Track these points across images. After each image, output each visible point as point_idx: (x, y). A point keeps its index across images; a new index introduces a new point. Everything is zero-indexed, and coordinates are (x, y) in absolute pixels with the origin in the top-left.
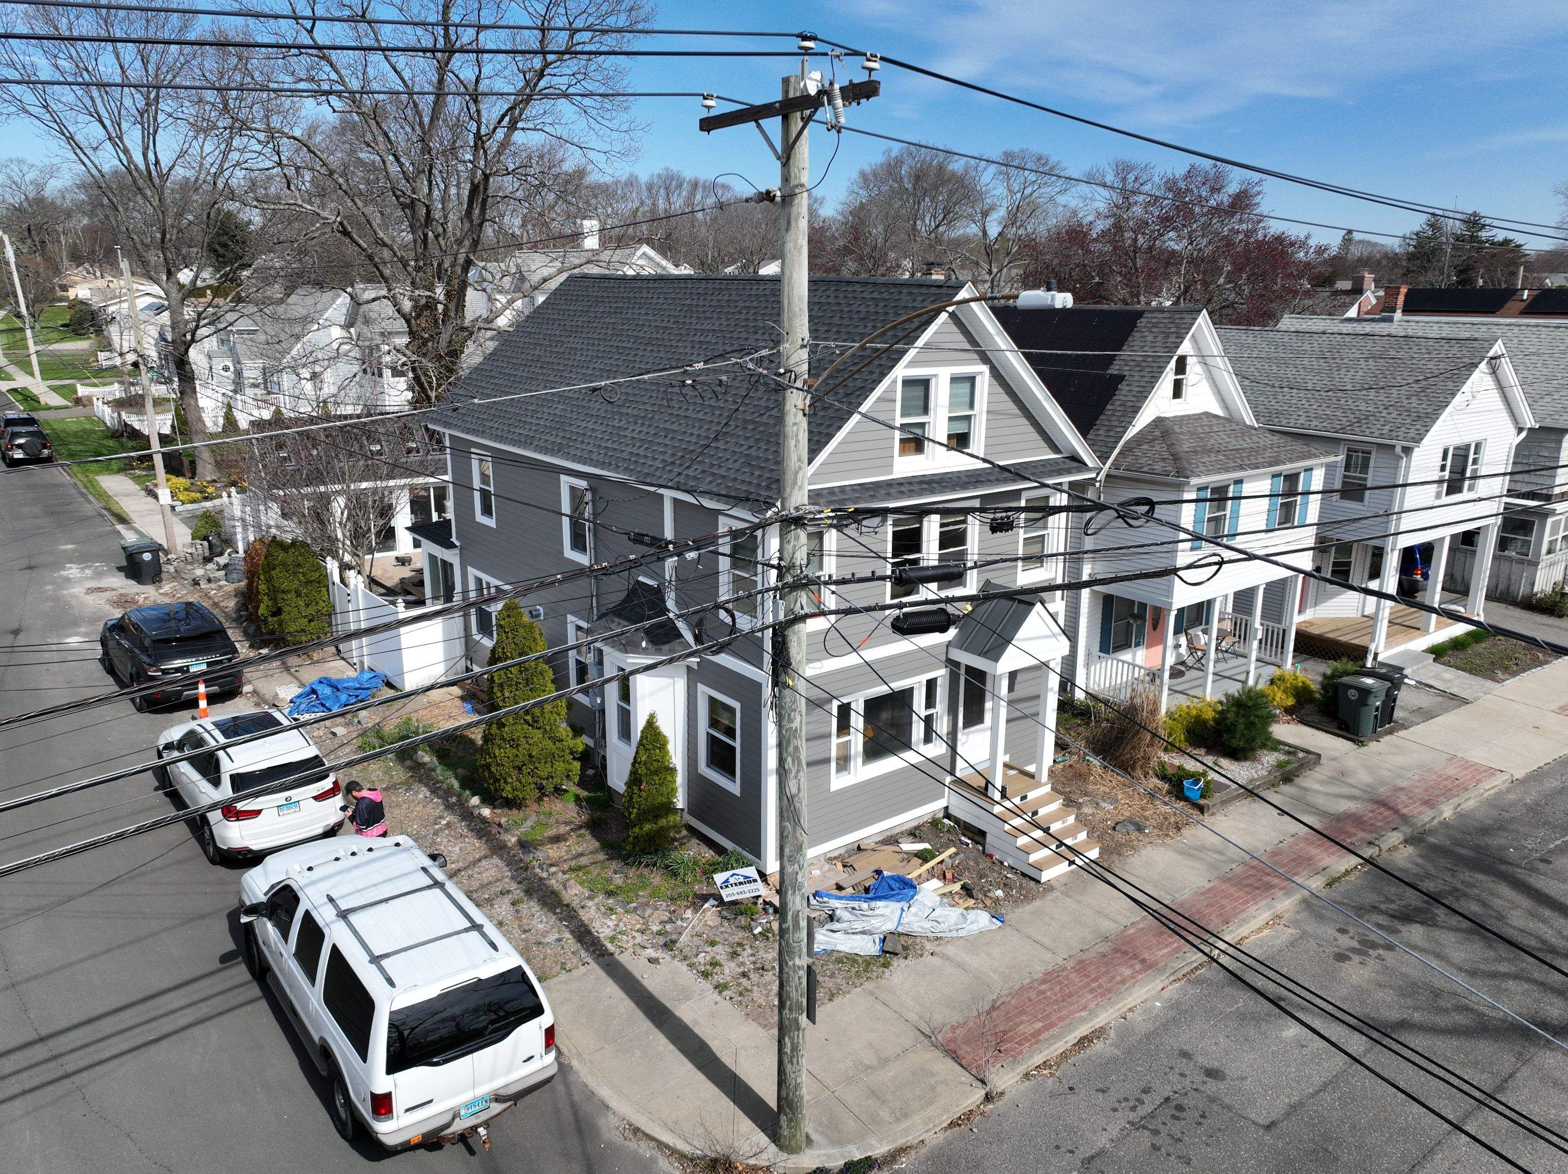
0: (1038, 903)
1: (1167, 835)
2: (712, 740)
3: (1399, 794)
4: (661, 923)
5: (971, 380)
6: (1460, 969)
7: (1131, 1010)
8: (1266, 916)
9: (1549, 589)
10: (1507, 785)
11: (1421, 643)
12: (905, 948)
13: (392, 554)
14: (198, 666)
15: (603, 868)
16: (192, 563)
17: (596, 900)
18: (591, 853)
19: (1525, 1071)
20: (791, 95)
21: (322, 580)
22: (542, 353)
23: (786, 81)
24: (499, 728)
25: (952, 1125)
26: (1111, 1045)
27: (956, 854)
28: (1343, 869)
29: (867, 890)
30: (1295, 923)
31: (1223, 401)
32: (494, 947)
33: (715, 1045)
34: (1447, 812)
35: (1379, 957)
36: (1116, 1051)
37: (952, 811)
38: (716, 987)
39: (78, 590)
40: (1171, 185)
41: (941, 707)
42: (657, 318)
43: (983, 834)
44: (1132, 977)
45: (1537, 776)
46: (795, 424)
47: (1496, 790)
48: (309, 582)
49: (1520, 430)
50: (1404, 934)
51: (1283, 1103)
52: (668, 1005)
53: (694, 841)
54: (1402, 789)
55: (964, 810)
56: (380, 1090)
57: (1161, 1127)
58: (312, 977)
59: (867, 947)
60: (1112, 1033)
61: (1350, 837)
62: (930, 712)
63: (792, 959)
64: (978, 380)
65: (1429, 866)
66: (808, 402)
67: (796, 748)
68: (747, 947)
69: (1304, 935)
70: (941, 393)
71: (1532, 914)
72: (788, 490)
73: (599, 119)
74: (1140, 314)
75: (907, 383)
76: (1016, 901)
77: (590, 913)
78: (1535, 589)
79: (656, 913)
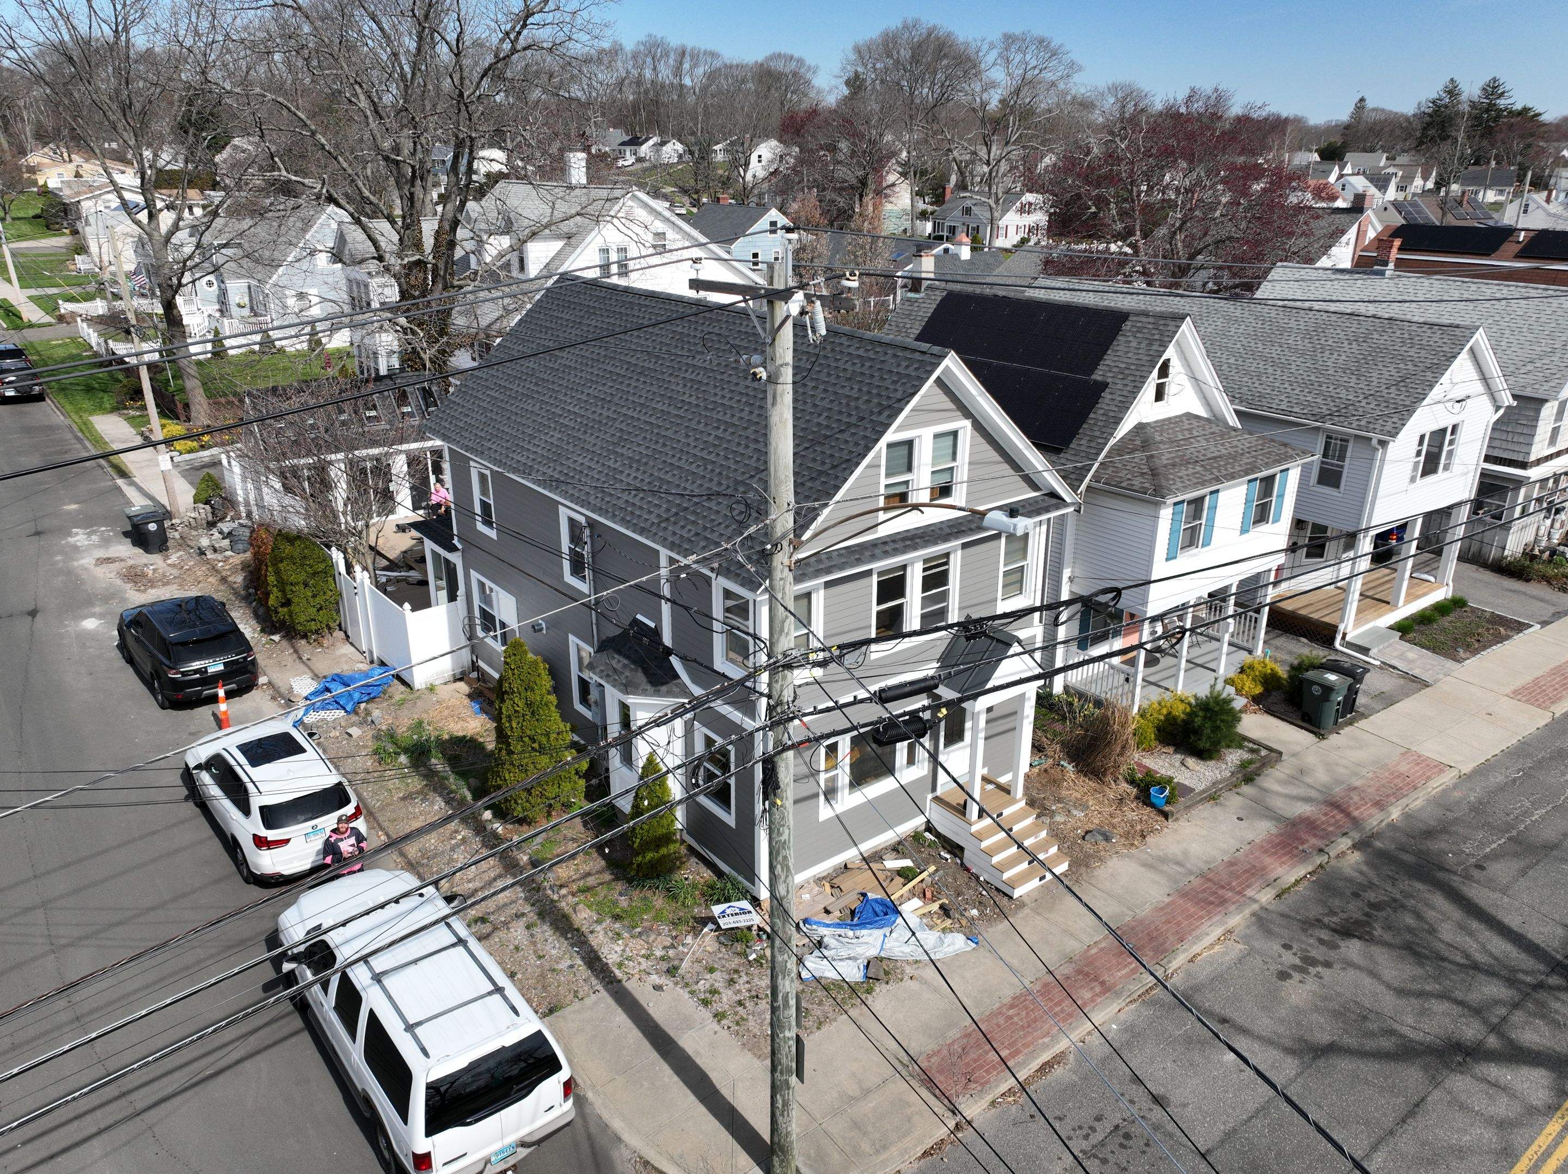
0: (1010, 920)
1: (1132, 844)
3: (1352, 794)
4: (664, 948)
5: (955, 434)
6: (1389, 986)
8: (1218, 932)
9: (1519, 552)
10: (1454, 781)
11: (1389, 618)
12: (887, 973)
14: (215, 666)
15: (609, 889)
16: (196, 528)
17: (604, 925)
18: (598, 872)
19: (1436, 1095)
21: (329, 570)
25: (926, 1154)
26: (1070, 1070)
27: (936, 871)
28: (1293, 880)
29: (853, 913)
30: (1246, 939)
31: (1207, 402)
32: (516, 1013)
33: (715, 1077)
34: (1395, 814)
35: (1318, 976)
36: (1074, 1078)
37: (933, 825)
38: (715, 1016)
39: (87, 561)
40: (1172, 111)
42: (649, 343)
43: (960, 849)
44: (1092, 1000)
45: (1483, 770)
46: (782, 579)
47: (1443, 788)
48: (315, 574)
49: (1498, 408)
50: (1343, 950)
51: (1219, 1130)
52: (672, 1034)
53: (694, 860)
54: (1355, 788)
55: (944, 825)
56: (420, 1151)
57: (1110, 1156)
58: (353, 1034)
59: (853, 973)
60: (1071, 1057)
61: (1303, 843)
63: (783, 1032)
64: (961, 435)
65: (1372, 874)
67: (785, 858)
68: (742, 974)
69: (1251, 952)
70: (924, 451)
71: (1462, 927)
74: (1125, 316)
75: (892, 447)
76: (990, 920)
77: (599, 939)
78: (1506, 553)
79: (659, 938)
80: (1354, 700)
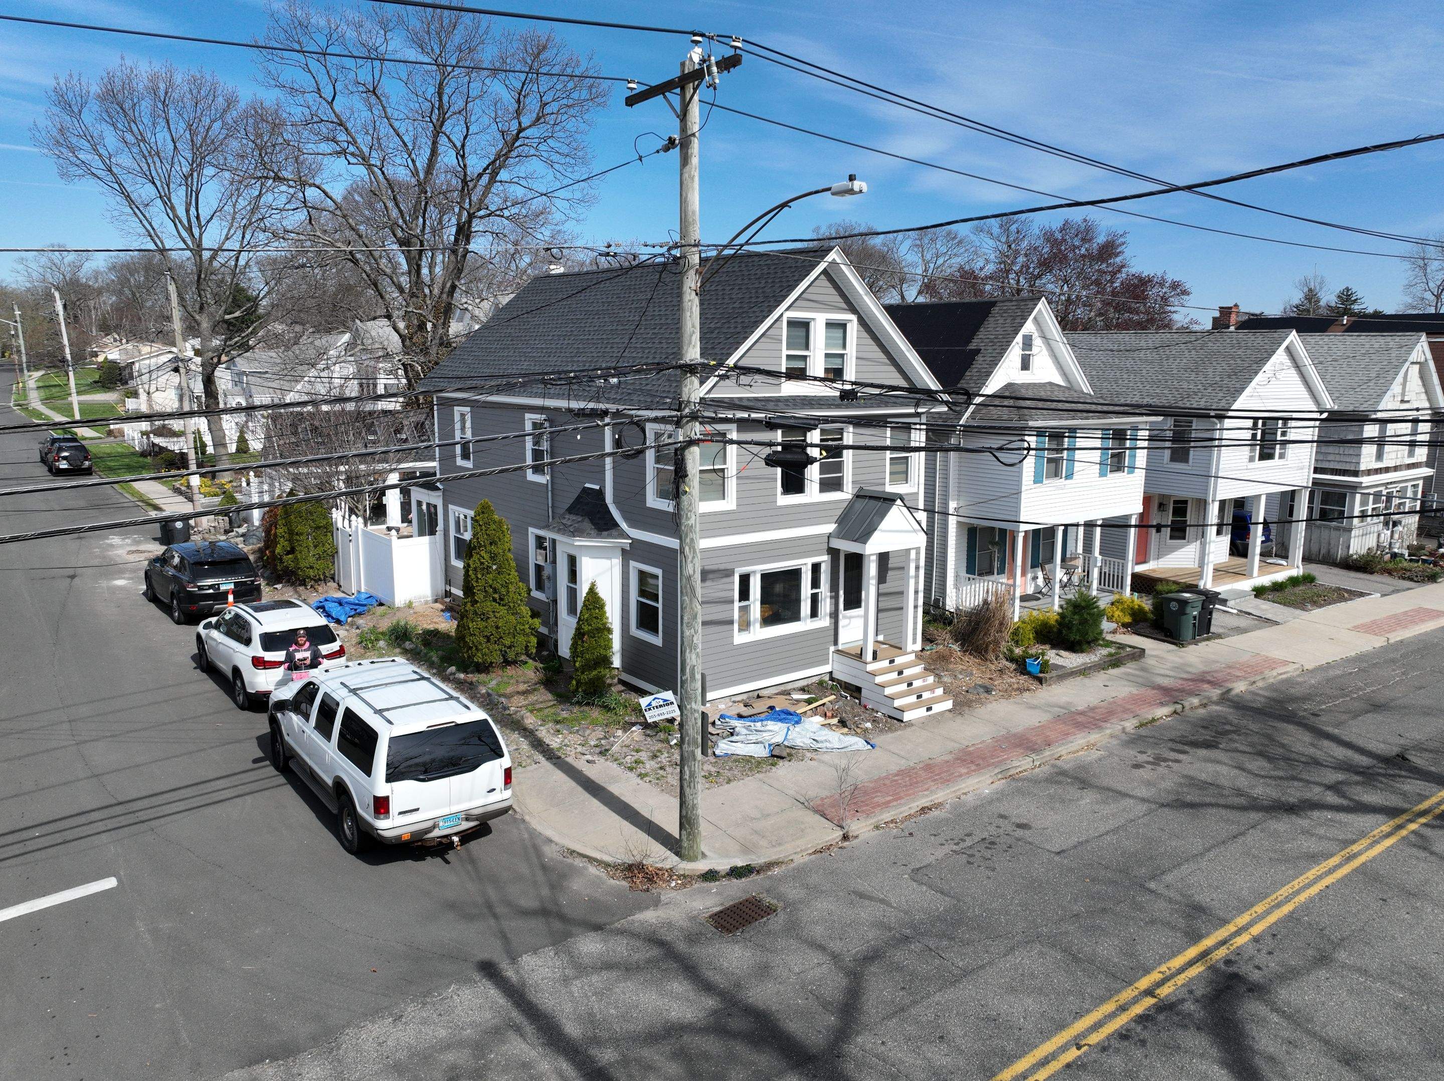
0: (899, 733)
1: (1010, 696)
2: (641, 606)
3: (1206, 675)
4: (597, 739)
5: (843, 326)
7: (965, 794)
8: (1082, 742)
9: (1364, 551)
10: (1298, 673)
11: (1246, 585)
12: (790, 755)
14: (227, 585)
15: (554, 708)
16: (214, 535)
17: (547, 726)
18: (547, 701)
20: (686, 72)
21: (328, 528)
22: (512, 331)
23: (681, 62)
24: (472, 606)
25: (815, 852)
26: (946, 812)
27: (836, 701)
28: (1156, 716)
30: (1105, 748)
31: (1064, 375)
33: (637, 806)
34: (1243, 686)
35: (1168, 766)
36: (949, 815)
37: (835, 676)
38: (639, 775)
39: (121, 552)
41: (824, 589)
43: (858, 690)
44: (968, 773)
45: (1324, 667)
47: (1289, 675)
48: (318, 528)
49: (1322, 410)
50: (1192, 754)
51: (1075, 840)
52: (603, 785)
53: (627, 691)
55: (845, 672)
56: (381, 793)
57: (976, 853)
58: (328, 736)
59: (760, 752)
60: (948, 806)
62: (815, 591)
64: (849, 326)
66: (699, 285)
68: (664, 753)
69: (1112, 755)
70: (818, 333)
72: (685, 348)
73: (563, 171)
74: (993, 304)
75: (792, 323)
76: (881, 731)
77: (544, 733)
78: (1351, 552)
79: (594, 734)
80: (1210, 620)
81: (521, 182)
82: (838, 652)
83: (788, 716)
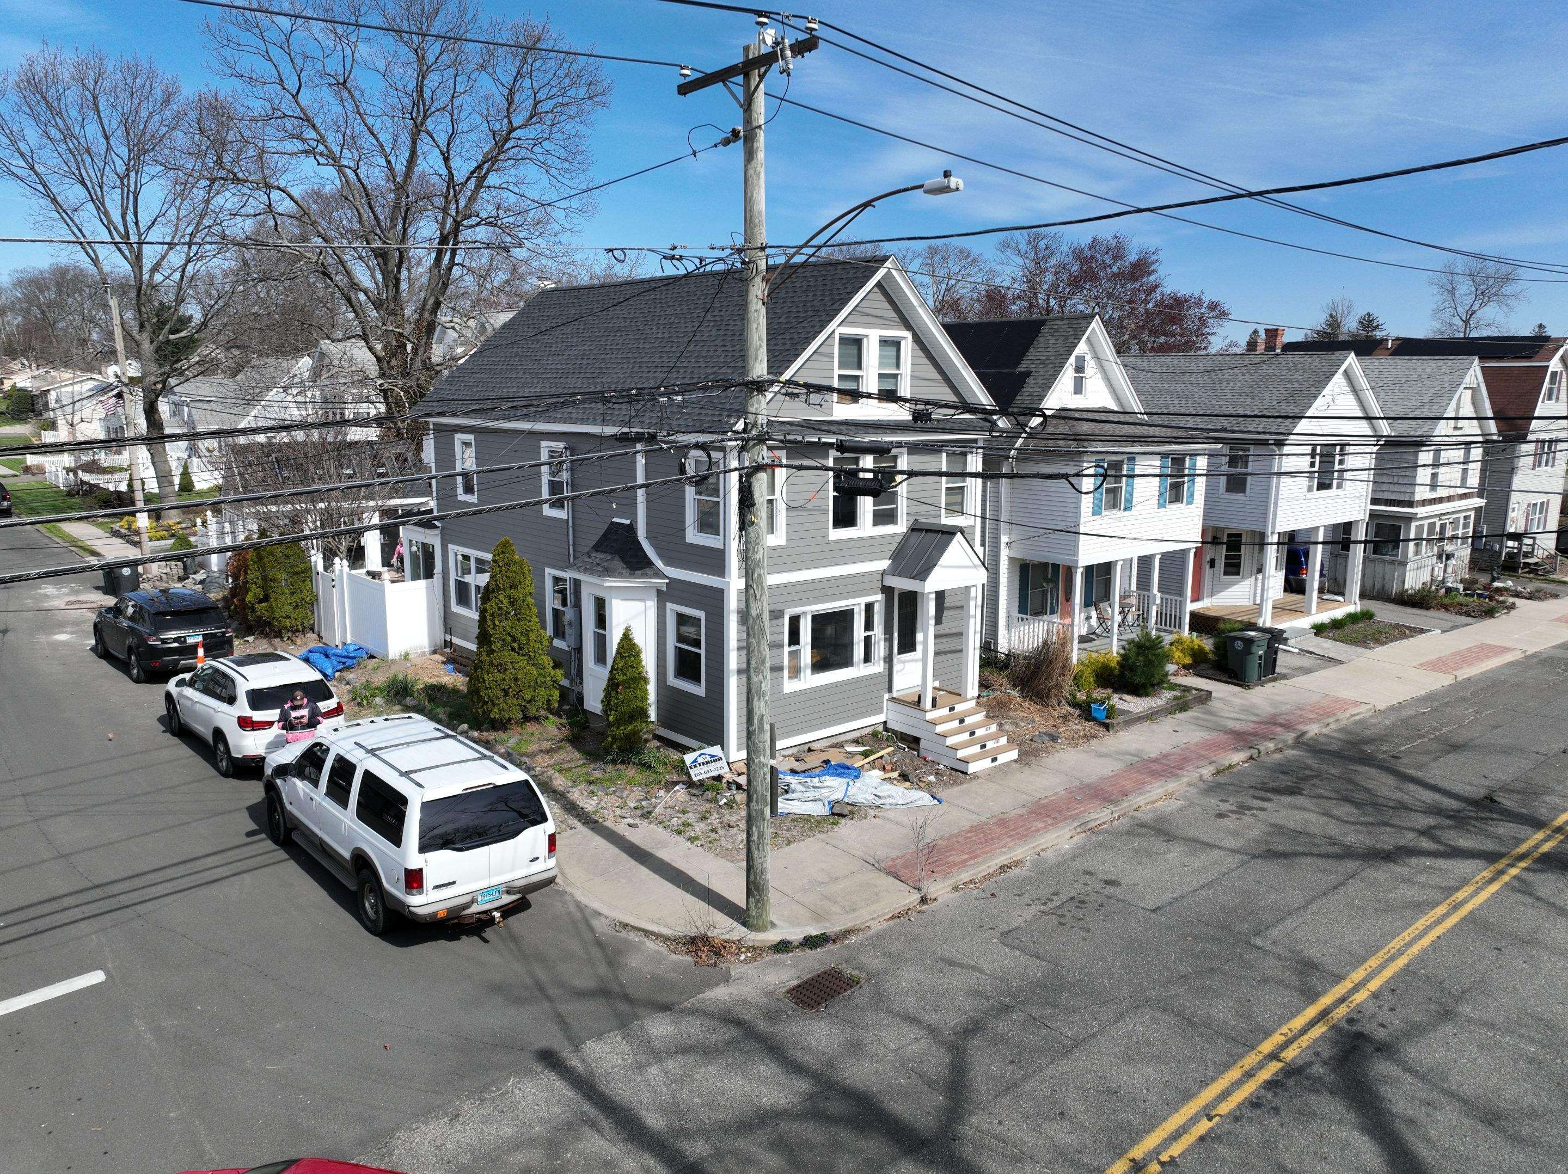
0: (965, 786)
1: (1077, 744)
2: (680, 653)
3: (1277, 718)
4: (637, 800)
5: (896, 344)
7: (1044, 850)
8: (1160, 792)
9: (1418, 586)
10: (1371, 713)
11: (1304, 623)
12: (851, 813)
13: (363, 571)
14: (194, 638)
15: (584, 768)
16: (167, 582)
17: (579, 788)
18: (576, 759)
20: (751, 57)
21: (307, 573)
22: (519, 350)
23: (747, 49)
24: (488, 655)
25: (893, 917)
26: (1027, 870)
27: (894, 753)
28: (1226, 763)
30: (1185, 797)
31: (1118, 399)
32: (505, 768)
33: (691, 873)
34: (1317, 729)
35: (1253, 815)
36: (1031, 873)
37: (890, 726)
38: (689, 839)
39: (57, 603)
40: (1078, 254)
41: (878, 631)
42: (625, 311)
43: (917, 740)
44: (1045, 828)
45: (1396, 708)
46: (756, 311)
47: (1362, 716)
48: (295, 573)
50: (1276, 801)
51: (1167, 897)
52: (650, 850)
55: (900, 721)
56: (413, 865)
57: (1067, 913)
58: (345, 803)
59: (820, 810)
60: (1028, 864)
62: (868, 633)
63: (758, 757)
64: (903, 343)
66: (766, 293)
67: (760, 576)
68: (714, 813)
69: (1192, 804)
70: (871, 351)
72: (751, 363)
74: (1043, 323)
75: (844, 340)
76: (946, 784)
77: (575, 795)
78: (1406, 587)
79: (632, 794)
80: (1275, 660)
81: (510, 188)
82: (893, 699)
83: (843, 770)
